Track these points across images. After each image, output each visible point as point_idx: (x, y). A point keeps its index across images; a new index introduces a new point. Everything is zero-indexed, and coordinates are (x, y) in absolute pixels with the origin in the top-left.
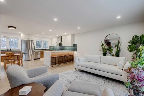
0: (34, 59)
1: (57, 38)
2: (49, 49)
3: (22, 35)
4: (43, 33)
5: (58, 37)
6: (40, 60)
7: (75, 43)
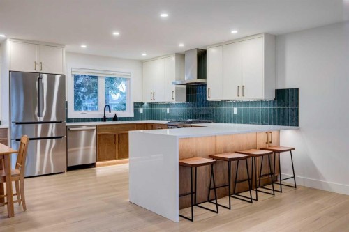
0: (70, 169)
1: (174, 59)
2: (132, 115)
3: (12, 48)
4: (116, 34)
5: (181, 56)
6: (94, 174)
7: (288, 85)
